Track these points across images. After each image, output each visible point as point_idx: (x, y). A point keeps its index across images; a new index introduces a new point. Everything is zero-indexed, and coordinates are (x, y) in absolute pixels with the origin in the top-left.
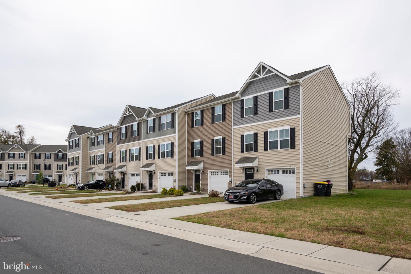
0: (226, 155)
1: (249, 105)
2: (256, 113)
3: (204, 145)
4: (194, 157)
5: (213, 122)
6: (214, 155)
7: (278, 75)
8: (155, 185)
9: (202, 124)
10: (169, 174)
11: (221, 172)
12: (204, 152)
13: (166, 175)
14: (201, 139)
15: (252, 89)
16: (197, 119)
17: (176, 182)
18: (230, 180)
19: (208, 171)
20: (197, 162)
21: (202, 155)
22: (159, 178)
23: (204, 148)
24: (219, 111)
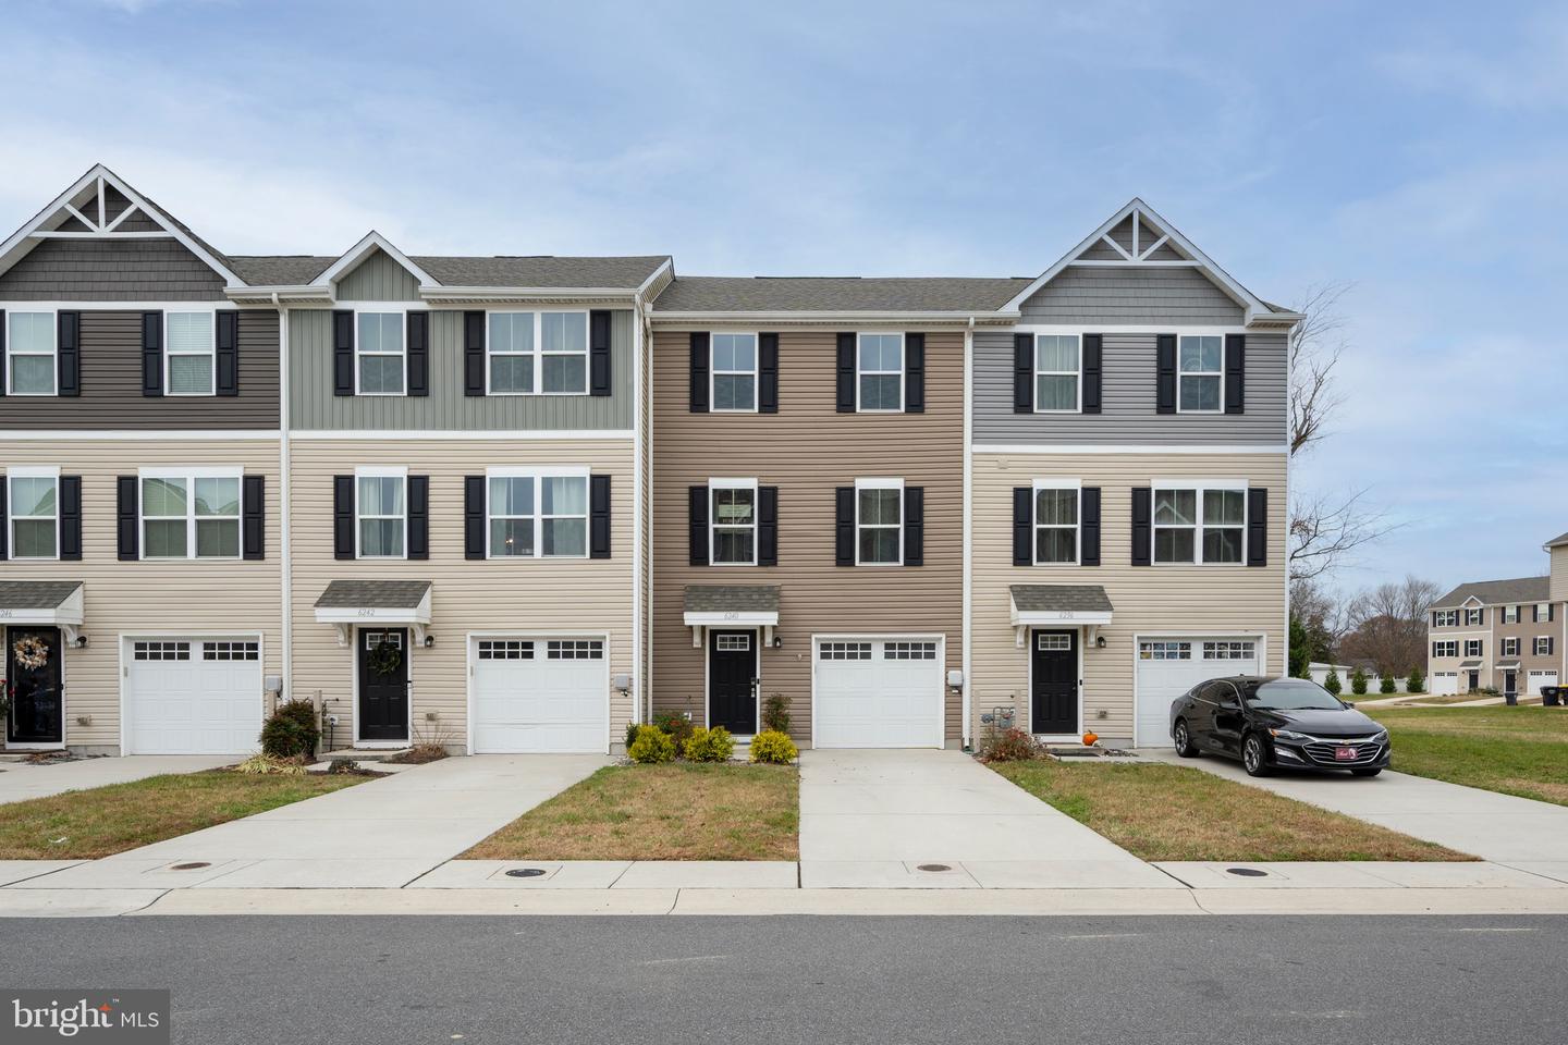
0: (927, 568)
1: (1057, 363)
2: (1093, 405)
3: (783, 511)
4: (711, 563)
5: (845, 404)
6: (853, 564)
7: (1198, 275)
8: (431, 710)
9: (769, 404)
10: (562, 649)
11: (889, 646)
12: (783, 545)
13: (530, 655)
14: (762, 479)
15: (1073, 302)
16: (732, 375)
17: (630, 695)
18: (950, 682)
19: (813, 639)
20: (733, 590)
21: (769, 557)
22: (469, 674)
23: (784, 525)
24: (882, 358)
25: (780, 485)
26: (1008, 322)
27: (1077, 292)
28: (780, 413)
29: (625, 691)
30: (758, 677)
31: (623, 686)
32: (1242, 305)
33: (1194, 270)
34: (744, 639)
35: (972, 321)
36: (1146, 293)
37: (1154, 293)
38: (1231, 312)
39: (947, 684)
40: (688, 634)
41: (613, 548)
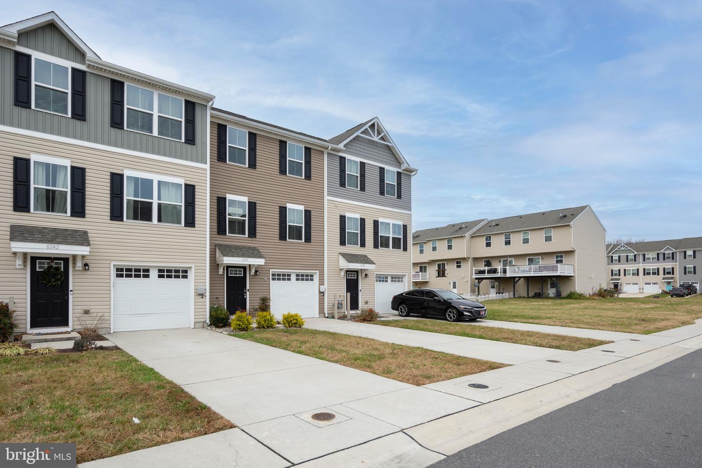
0: (311, 244)
1: (352, 170)
3: (258, 213)
4: (227, 234)
5: (283, 171)
6: (286, 240)
7: (388, 148)
8: (87, 308)
9: (253, 165)
10: (165, 273)
11: (297, 275)
12: (259, 228)
13: (147, 276)
14: (250, 198)
15: (357, 148)
16: (236, 148)
17: (204, 297)
18: (321, 291)
19: (271, 272)
20: (237, 248)
21: (253, 234)
22: (112, 286)
23: (259, 220)
24: (296, 155)
25: (257, 202)
26: (339, 151)
27: (358, 145)
28: (257, 169)
29: (202, 295)
30: (248, 288)
31: (201, 292)
32: (401, 162)
33: (388, 146)
34: (241, 271)
35: (330, 147)
36: (376, 151)
37: (379, 152)
38: (397, 164)
39: (319, 292)
40: (216, 268)
41: (196, 222)
